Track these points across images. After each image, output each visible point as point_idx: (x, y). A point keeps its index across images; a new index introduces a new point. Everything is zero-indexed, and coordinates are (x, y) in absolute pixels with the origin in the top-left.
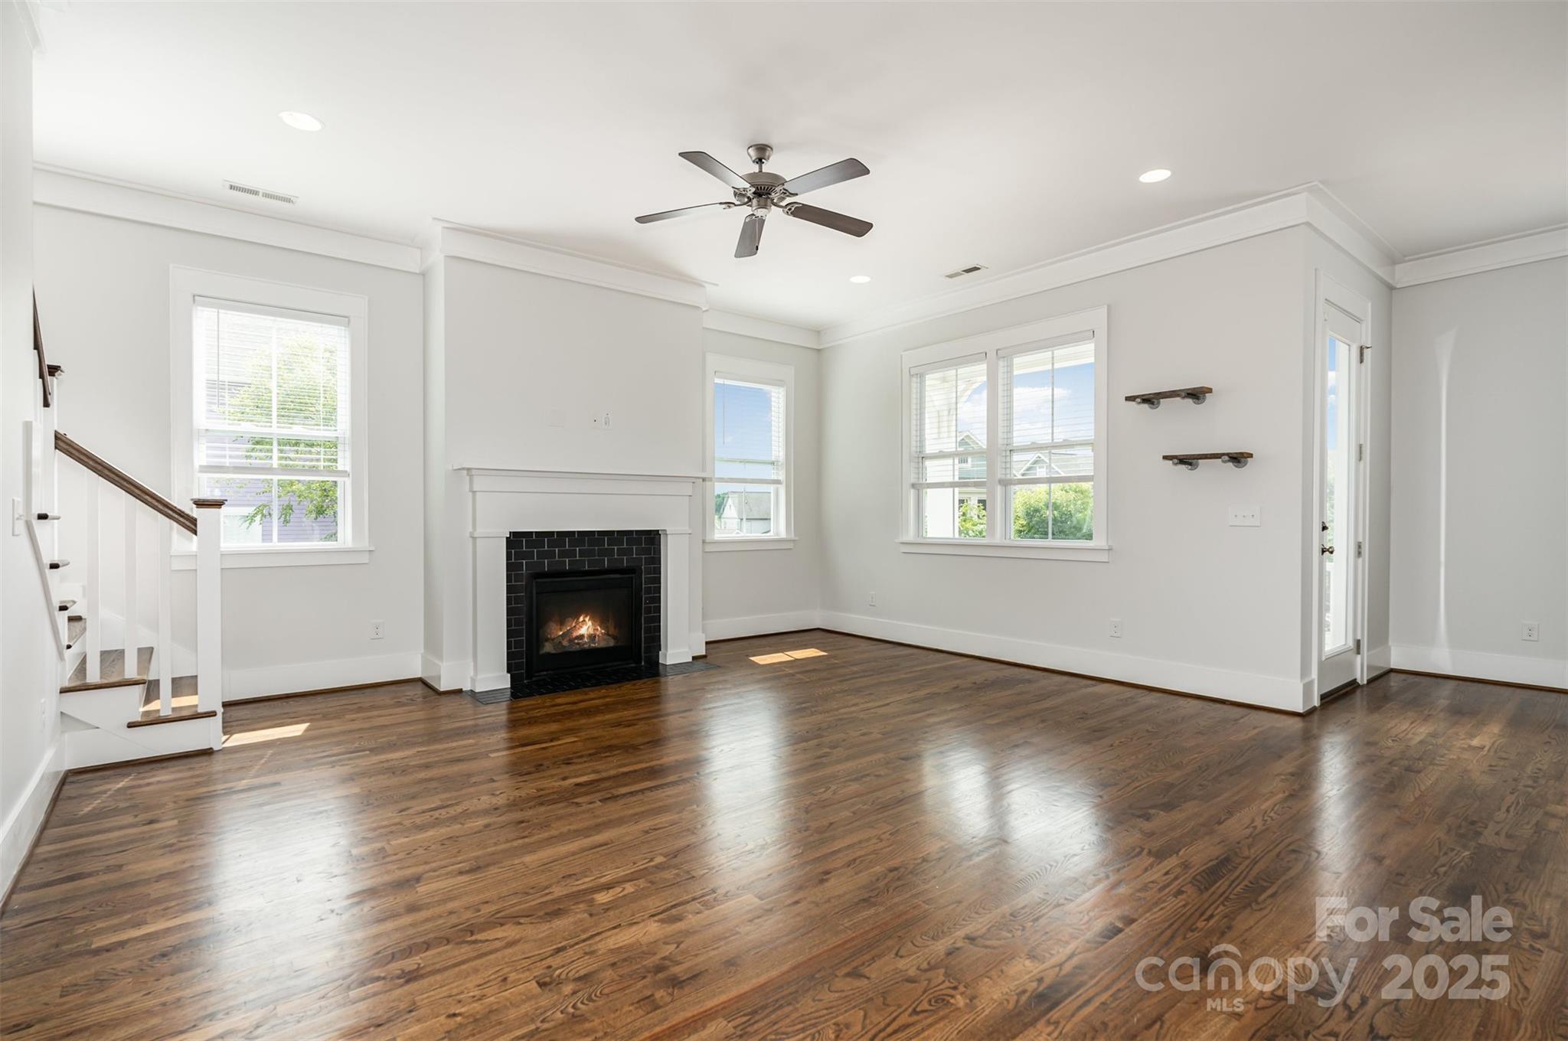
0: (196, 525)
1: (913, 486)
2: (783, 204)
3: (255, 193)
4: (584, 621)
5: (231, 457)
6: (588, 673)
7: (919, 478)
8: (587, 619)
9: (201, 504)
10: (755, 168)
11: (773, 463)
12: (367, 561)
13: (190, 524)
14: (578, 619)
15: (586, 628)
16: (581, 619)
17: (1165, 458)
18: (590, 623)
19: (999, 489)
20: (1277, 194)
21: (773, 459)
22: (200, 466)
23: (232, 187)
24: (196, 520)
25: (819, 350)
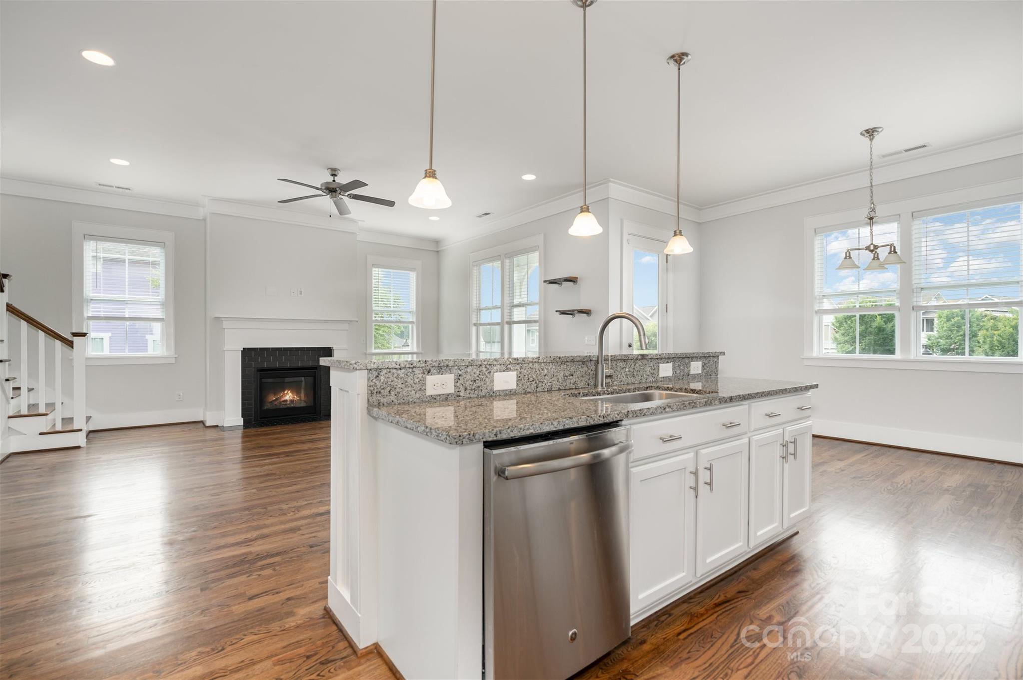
0: (73, 344)
1: (475, 324)
2: (346, 194)
3: (112, 187)
4: (287, 393)
5: (104, 312)
6: (289, 419)
7: (477, 320)
8: (289, 392)
9: (75, 334)
10: (330, 179)
11: (410, 312)
12: (174, 363)
13: (70, 344)
14: (284, 392)
15: (289, 396)
16: (286, 392)
17: (557, 311)
18: (291, 394)
19: (506, 327)
20: (596, 184)
21: (410, 310)
22: (88, 316)
23: (100, 185)
24: (73, 342)
25: (438, 251)
